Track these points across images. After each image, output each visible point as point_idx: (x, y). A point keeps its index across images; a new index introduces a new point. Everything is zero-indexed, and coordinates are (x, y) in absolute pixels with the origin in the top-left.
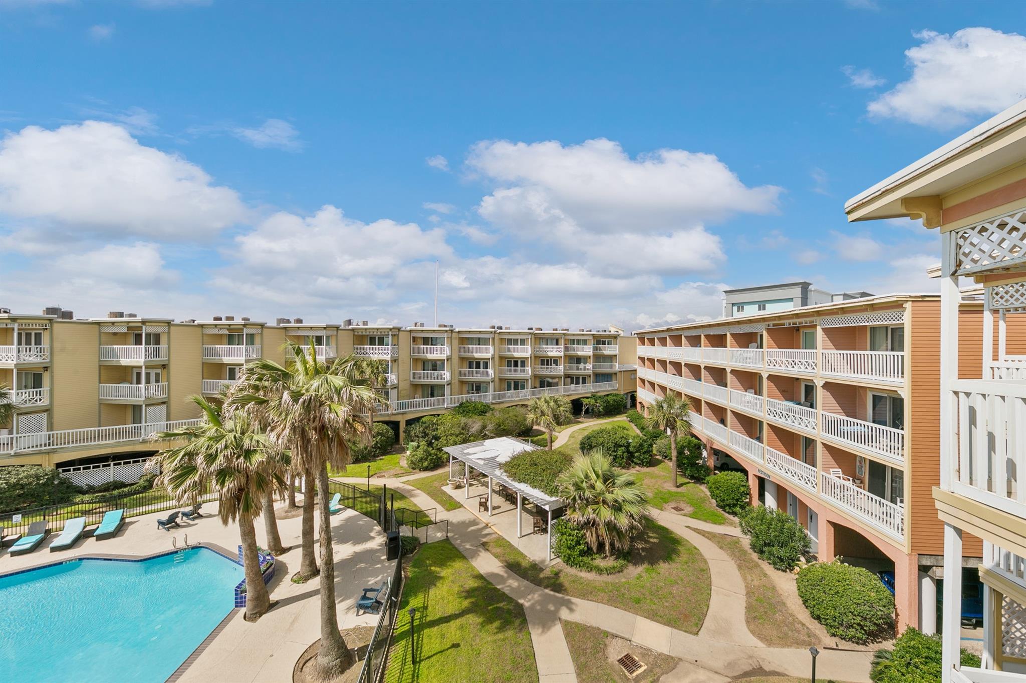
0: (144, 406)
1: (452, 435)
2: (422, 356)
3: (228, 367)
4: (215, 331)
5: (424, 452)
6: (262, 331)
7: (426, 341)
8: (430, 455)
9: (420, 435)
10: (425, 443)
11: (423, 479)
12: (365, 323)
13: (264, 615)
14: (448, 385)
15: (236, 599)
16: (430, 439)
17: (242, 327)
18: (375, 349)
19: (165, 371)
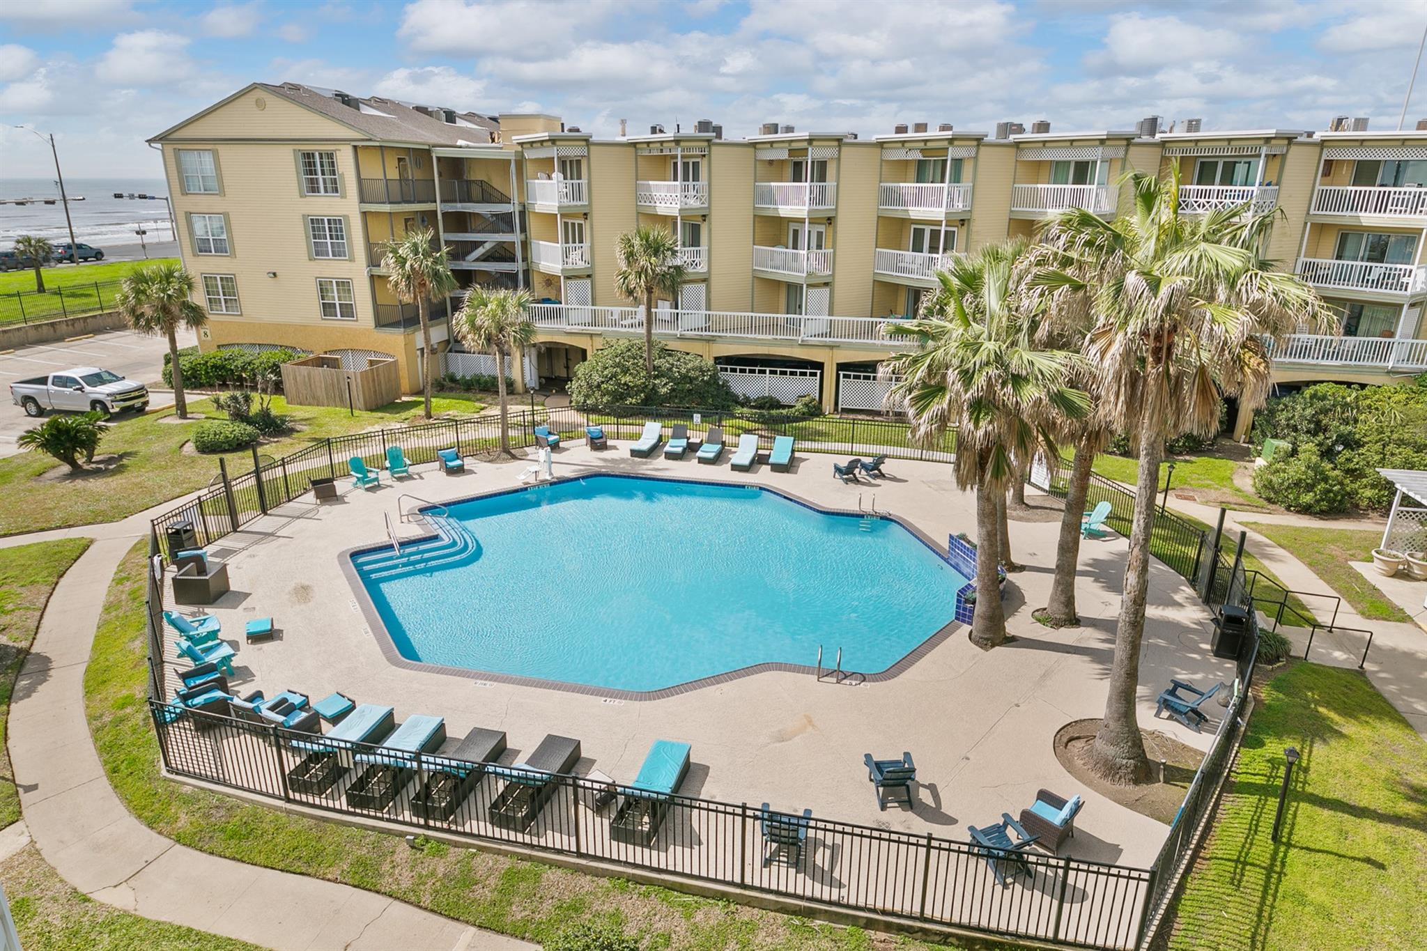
0: (805, 286)
1: (1401, 443)
2: (1345, 217)
3: (913, 226)
4: (900, 155)
5: (1308, 467)
6: (977, 153)
7: (1366, 172)
8: (1325, 479)
9: (1304, 426)
10: (1315, 449)
11: (1296, 529)
12: (1193, 125)
13: (997, 648)
14: (1412, 305)
15: (958, 607)
16: (1329, 442)
17: (945, 144)
18: (1207, 194)
19: (831, 229)
